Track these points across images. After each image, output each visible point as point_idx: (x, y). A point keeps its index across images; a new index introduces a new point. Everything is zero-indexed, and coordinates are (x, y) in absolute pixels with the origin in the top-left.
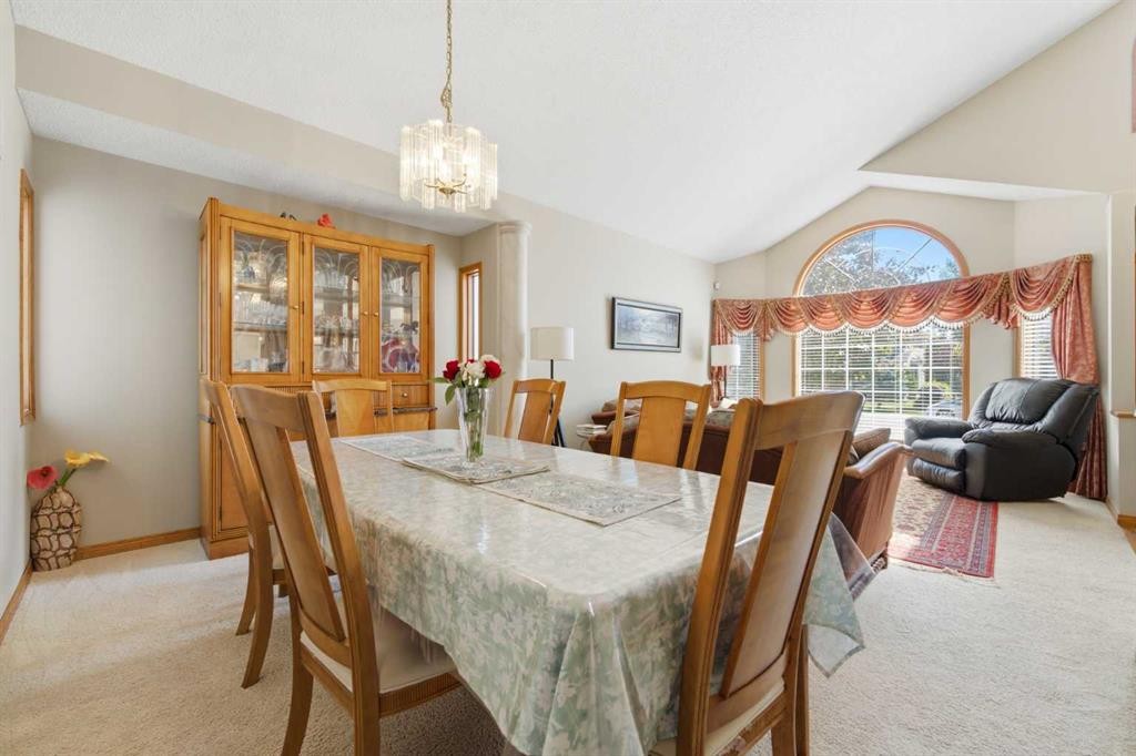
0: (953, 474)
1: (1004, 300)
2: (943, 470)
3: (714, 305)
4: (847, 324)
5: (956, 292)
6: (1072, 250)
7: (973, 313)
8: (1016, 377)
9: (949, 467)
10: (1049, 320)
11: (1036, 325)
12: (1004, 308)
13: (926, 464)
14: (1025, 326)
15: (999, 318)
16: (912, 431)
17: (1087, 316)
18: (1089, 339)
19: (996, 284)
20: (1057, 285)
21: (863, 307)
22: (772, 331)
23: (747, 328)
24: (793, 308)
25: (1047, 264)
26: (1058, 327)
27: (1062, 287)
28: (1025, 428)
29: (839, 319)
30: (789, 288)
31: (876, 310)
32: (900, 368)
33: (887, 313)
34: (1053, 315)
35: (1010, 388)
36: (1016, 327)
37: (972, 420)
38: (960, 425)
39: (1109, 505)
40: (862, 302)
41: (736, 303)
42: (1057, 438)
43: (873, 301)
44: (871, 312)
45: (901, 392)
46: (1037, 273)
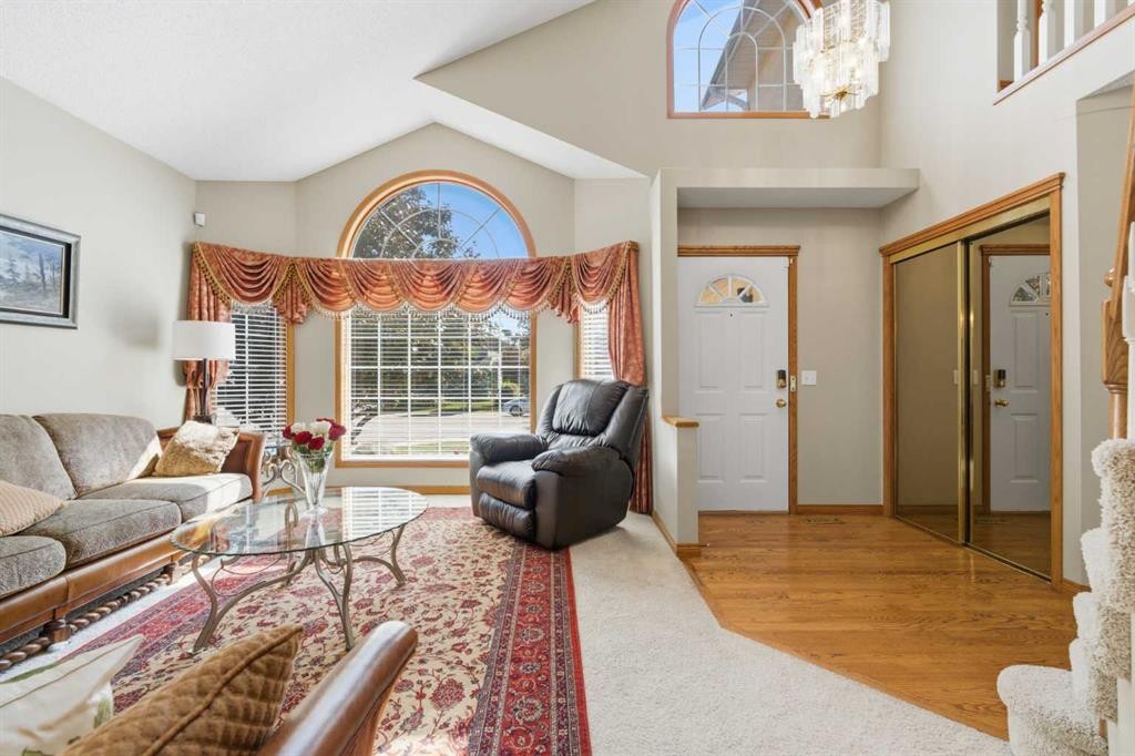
0: (523, 515)
1: (567, 290)
2: (512, 509)
3: (191, 253)
4: (406, 304)
5: (523, 274)
6: (622, 237)
7: (540, 300)
8: (577, 380)
9: (517, 506)
10: (605, 315)
11: (595, 318)
12: (567, 298)
13: (493, 501)
14: (584, 317)
15: (562, 310)
16: (477, 454)
17: (636, 310)
18: (638, 335)
19: (560, 269)
20: (613, 274)
21: (426, 283)
22: (303, 308)
23: (259, 298)
24: (335, 274)
25: (603, 250)
26: (614, 320)
27: (617, 277)
28: (591, 442)
29: (397, 297)
30: (332, 243)
31: (440, 288)
32: (470, 367)
33: (453, 293)
34: (609, 307)
35: (574, 392)
36: (577, 321)
37: (540, 432)
38: (528, 440)
39: (657, 522)
40: (424, 276)
41: (236, 255)
42: (618, 451)
43: (437, 275)
44: (435, 289)
45: (470, 398)
46: (595, 259)
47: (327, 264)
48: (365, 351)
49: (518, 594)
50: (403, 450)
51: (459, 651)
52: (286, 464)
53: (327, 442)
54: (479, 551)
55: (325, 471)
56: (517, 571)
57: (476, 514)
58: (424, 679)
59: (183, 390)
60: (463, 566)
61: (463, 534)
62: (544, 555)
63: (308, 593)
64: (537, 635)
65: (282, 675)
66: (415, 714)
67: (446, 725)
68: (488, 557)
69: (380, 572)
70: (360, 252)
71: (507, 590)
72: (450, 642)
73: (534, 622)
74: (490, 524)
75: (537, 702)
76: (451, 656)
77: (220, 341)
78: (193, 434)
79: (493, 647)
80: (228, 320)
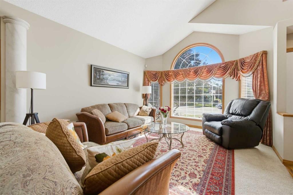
0: (218, 137)
1: (236, 70)
2: (214, 135)
3: (145, 73)
4: (186, 79)
5: (220, 67)
6: (259, 50)
7: (226, 75)
8: (239, 98)
9: (216, 134)
10: (251, 77)
11: (247, 79)
12: (236, 73)
13: (209, 131)
14: (243, 79)
15: (234, 77)
16: (204, 118)
17: (265, 74)
18: (266, 83)
19: (233, 64)
20: (255, 63)
21: (191, 73)
22: (164, 82)
23: (156, 81)
24: (170, 74)
25: (250, 56)
26: (255, 78)
27: (257, 64)
28: (244, 118)
29: (184, 78)
30: (169, 67)
31: (195, 74)
32: (203, 95)
33: (198, 75)
34: (253, 74)
35: (238, 102)
36: (240, 80)
37: (225, 114)
38: (221, 116)
39: (274, 149)
40: (191, 71)
41: (152, 72)
42: (255, 122)
43: (194, 71)
44: (194, 75)
45: (203, 103)
46: (247, 60)
47: (168, 72)
48: (176, 91)
49: (215, 158)
50: (185, 115)
51: (197, 167)
52: (160, 116)
53: (167, 111)
54: (204, 144)
55: (167, 118)
56: (215, 152)
57: (204, 134)
58: (187, 170)
59: (143, 99)
60: (199, 146)
61: (200, 139)
62: (225, 150)
63: (164, 143)
64: (220, 170)
65: (155, 150)
66: (184, 177)
67: (192, 182)
68: (207, 146)
69: (178, 143)
70: (175, 68)
71: (212, 156)
72: (194, 164)
73: (219, 167)
74: (208, 138)
75: (218, 188)
76: (194, 167)
77: (149, 90)
78: (145, 108)
79: (206, 169)
80: (150, 86)
